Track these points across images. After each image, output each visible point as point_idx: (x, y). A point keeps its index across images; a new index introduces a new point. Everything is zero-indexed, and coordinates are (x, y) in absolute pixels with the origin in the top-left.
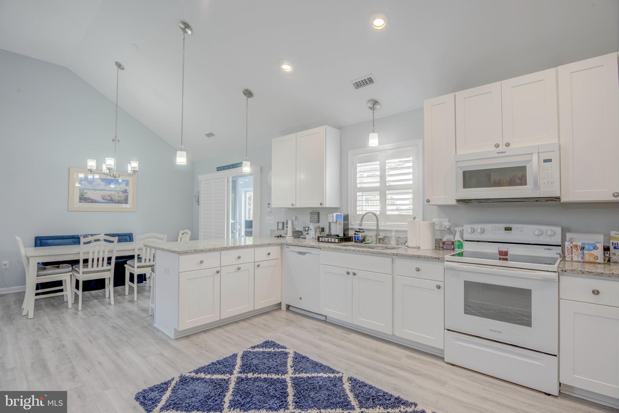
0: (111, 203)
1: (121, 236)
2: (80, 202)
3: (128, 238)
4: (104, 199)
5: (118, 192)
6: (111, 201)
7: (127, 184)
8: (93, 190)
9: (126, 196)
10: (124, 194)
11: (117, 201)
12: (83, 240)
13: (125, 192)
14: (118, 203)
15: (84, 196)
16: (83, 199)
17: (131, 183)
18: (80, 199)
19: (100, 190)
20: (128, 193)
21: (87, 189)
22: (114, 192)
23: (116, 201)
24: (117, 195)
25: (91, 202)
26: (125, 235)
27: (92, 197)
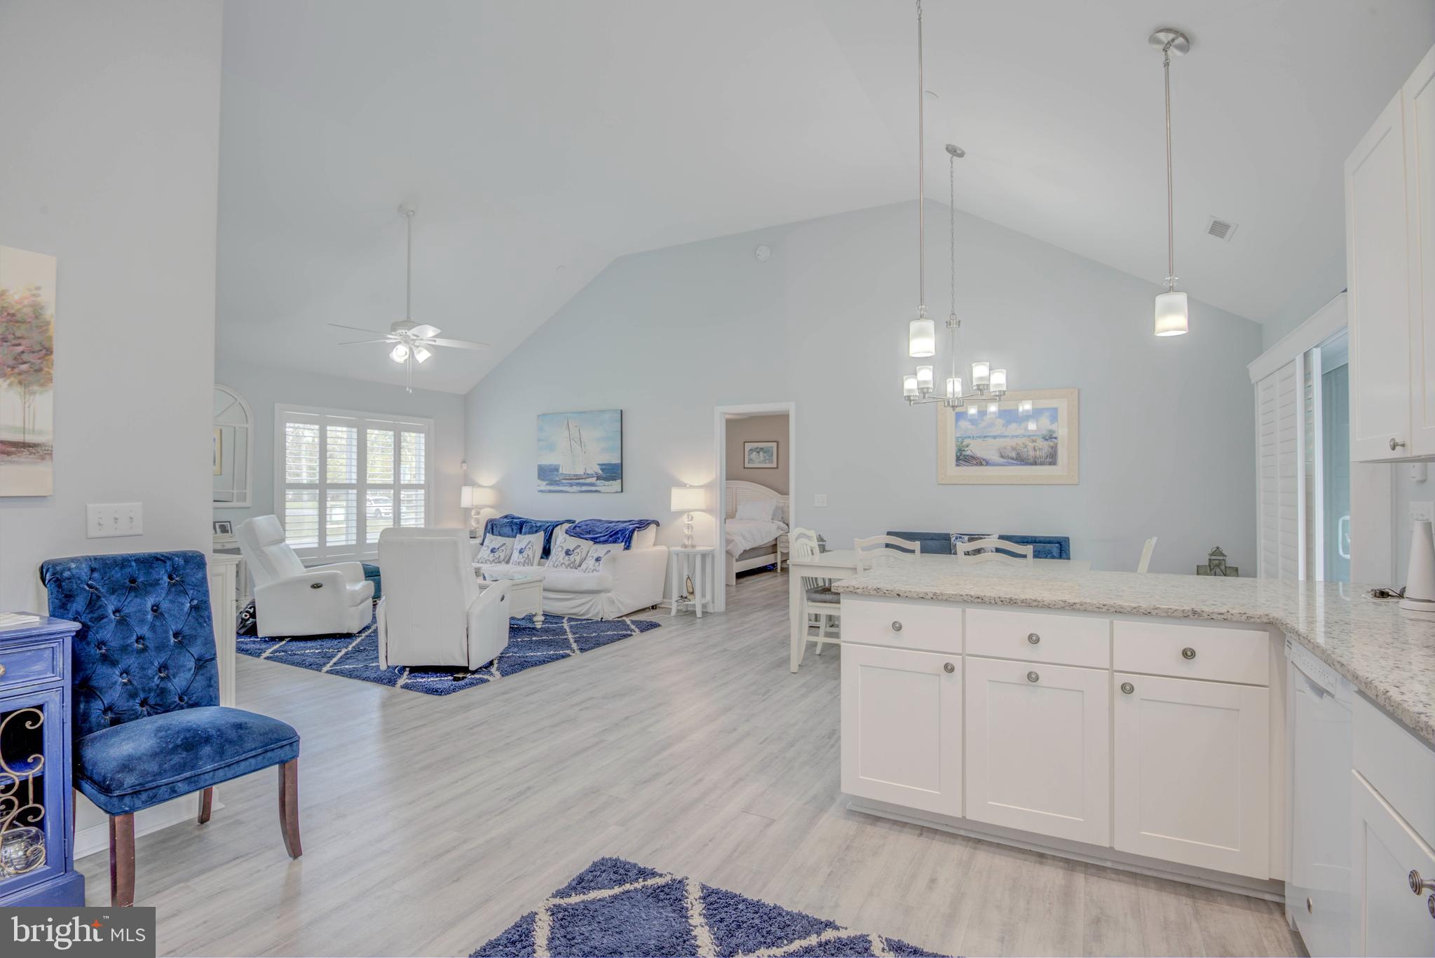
0: (1017, 465)
1: (1040, 542)
2: (957, 465)
3: (1055, 549)
4: (1002, 457)
5: (1034, 438)
6: (1021, 460)
7: (1054, 417)
8: (980, 437)
9: (1052, 448)
10: (1046, 442)
11: (1031, 460)
12: (961, 547)
13: (1050, 437)
14: (1035, 463)
15: (964, 453)
16: (963, 458)
17: (1063, 415)
18: (958, 459)
19: (995, 437)
20: (1056, 438)
21: (970, 437)
22: (1024, 440)
23: (1029, 460)
24: (1032, 445)
25: (977, 464)
26: (1049, 541)
27: (979, 453)
